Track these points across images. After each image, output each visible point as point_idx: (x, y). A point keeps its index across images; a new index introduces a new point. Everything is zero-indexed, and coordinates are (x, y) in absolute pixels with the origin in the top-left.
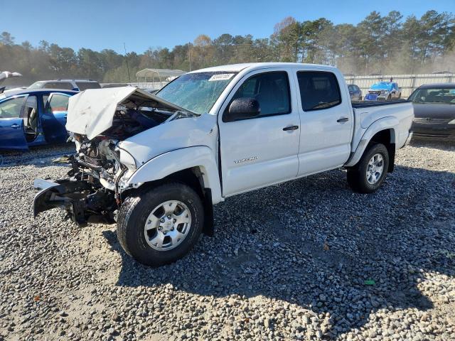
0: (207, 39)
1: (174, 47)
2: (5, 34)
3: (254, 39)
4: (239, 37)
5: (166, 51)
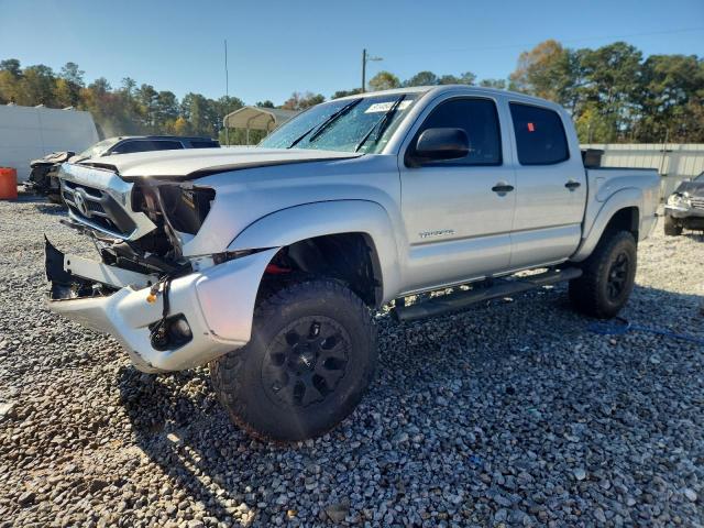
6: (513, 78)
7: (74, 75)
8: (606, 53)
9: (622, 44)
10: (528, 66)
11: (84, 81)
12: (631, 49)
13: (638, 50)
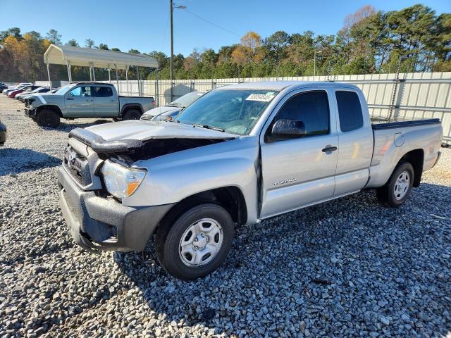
0: (258, 38)
1: (220, 48)
2: (53, 31)
3: (314, 37)
4: (297, 36)
5: (212, 53)
6: (340, 34)
7: (55, 38)
8: (408, 13)
9: (419, 5)
10: (351, 25)
11: (61, 41)
12: (428, 10)
13: (432, 10)
